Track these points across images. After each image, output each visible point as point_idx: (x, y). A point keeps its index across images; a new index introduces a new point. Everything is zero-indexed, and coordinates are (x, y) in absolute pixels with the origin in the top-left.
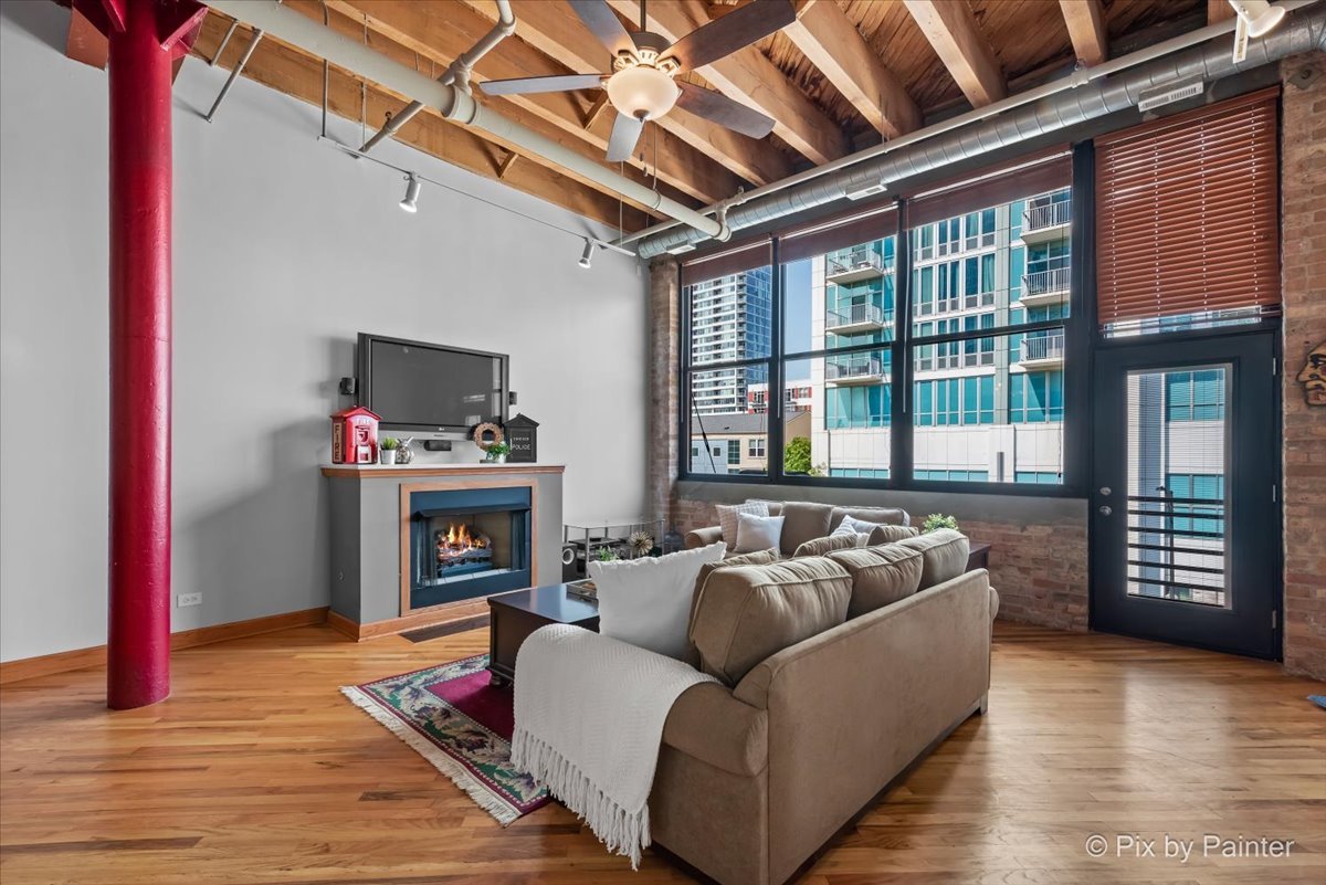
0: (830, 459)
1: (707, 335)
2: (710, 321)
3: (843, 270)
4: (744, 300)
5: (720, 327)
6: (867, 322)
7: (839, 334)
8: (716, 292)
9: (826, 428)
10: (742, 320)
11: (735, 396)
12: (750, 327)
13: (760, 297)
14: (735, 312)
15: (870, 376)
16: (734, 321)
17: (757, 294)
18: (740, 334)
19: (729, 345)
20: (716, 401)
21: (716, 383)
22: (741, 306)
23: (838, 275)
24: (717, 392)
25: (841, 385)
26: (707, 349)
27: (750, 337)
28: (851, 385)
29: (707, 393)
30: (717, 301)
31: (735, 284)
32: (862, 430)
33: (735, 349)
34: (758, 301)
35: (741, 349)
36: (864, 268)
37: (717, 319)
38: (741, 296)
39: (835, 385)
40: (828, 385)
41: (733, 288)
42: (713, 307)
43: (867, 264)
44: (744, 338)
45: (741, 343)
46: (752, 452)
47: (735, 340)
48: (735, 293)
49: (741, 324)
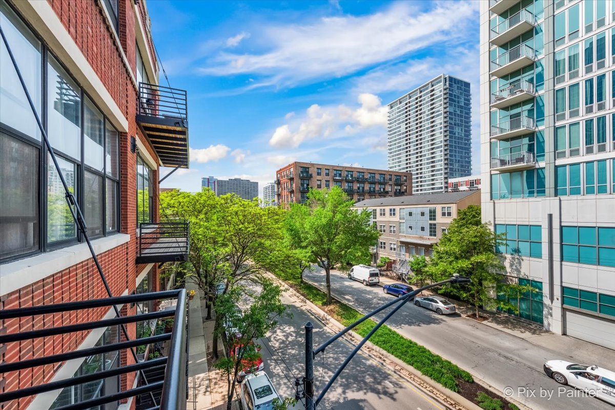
0: (495, 218)
1: (427, 157)
2: (429, 150)
3: (503, 98)
4: (448, 138)
5: (434, 152)
6: (522, 129)
7: (500, 140)
8: (432, 136)
9: (491, 200)
10: (446, 148)
11: (443, 186)
12: (451, 151)
13: (457, 135)
14: (442, 144)
15: (525, 164)
16: (442, 149)
17: (455, 134)
18: (446, 155)
19: (439, 161)
20: (433, 189)
21: (433, 180)
22: (446, 141)
23: (498, 102)
24: (433, 184)
25: (502, 172)
26: (428, 163)
27: (451, 156)
28: (511, 171)
29: (428, 185)
30: (432, 140)
31: (442, 130)
32: (519, 200)
33: (442, 162)
34: (455, 137)
35: (446, 162)
36: (519, 94)
37: (432, 149)
38: (446, 136)
39: (498, 172)
40: (493, 172)
41: (441, 133)
42: (430, 143)
43: (522, 91)
44: (448, 157)
45: (446, 159)
46: (444, 214)
47: (443, 158)
48: (442, 135)
49: (446, 150)
